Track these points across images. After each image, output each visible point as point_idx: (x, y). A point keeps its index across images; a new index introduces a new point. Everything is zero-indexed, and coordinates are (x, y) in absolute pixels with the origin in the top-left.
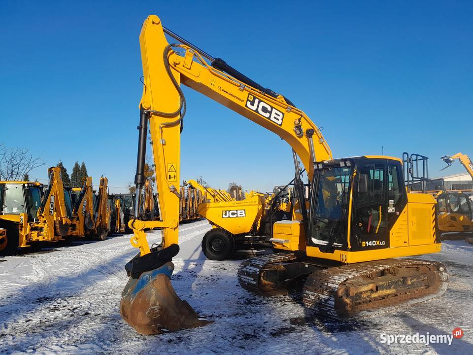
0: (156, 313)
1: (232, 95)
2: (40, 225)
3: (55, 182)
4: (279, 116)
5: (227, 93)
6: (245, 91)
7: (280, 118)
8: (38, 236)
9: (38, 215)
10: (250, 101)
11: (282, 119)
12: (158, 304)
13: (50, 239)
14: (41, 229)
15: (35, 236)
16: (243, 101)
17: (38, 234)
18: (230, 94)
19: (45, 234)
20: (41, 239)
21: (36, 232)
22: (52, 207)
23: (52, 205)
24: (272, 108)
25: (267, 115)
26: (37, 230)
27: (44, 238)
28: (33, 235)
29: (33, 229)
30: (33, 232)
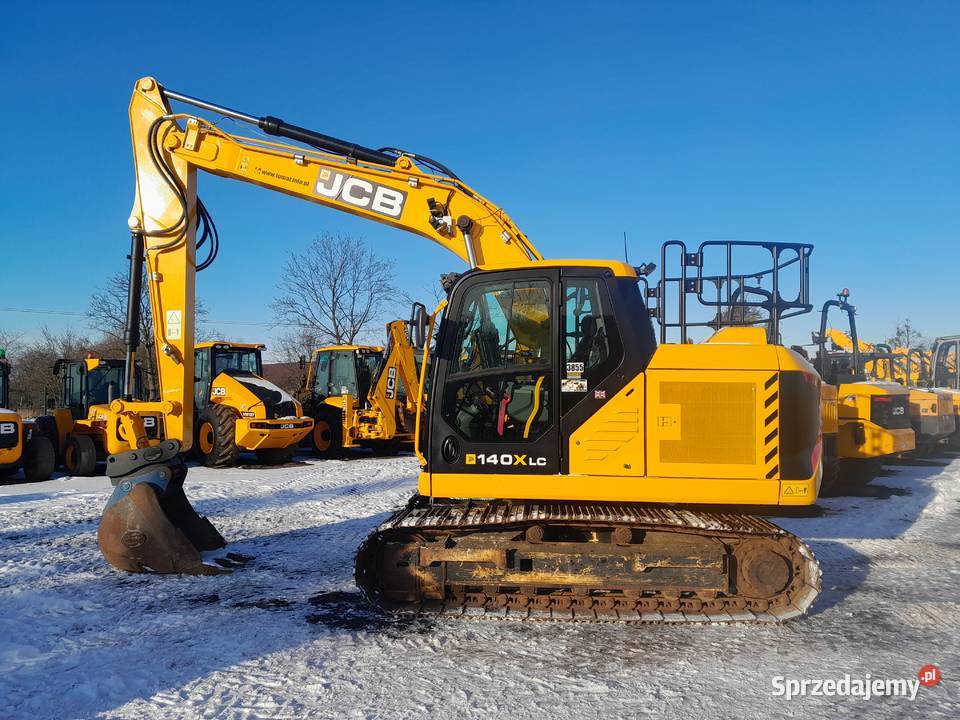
0: (134, 541)
1: (283, 178)
2: (371, 414)
3: (397, 345)
4: (393, 198)
5: (273, 175)
6: (310, 165)
7: (397, 204)
8: (370, 431)
9: (369, 397)
10: (322, 181)
11: (402, 205)
12: (138, 527)
13: (387, 437)
14: (373, 421)
15: (365, 431)
16: (306, 184)
17: (370, 427)
18: (279, 177)
19: (379, 430)
20: (373, 436)
21: (367, 425)
22: (391, 385)
23: (391, 382)
24: (375, 186)
25: (365, 201)
26: (369, 422)
27: (378, 434)
28: (362, 429)
29: (362, 420)
30: (363, 424)
